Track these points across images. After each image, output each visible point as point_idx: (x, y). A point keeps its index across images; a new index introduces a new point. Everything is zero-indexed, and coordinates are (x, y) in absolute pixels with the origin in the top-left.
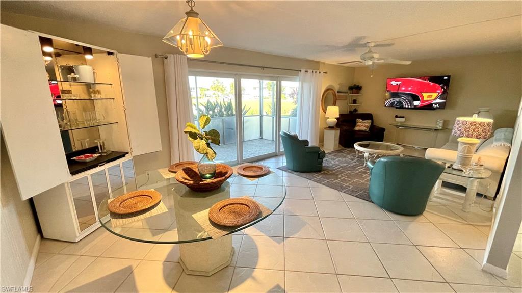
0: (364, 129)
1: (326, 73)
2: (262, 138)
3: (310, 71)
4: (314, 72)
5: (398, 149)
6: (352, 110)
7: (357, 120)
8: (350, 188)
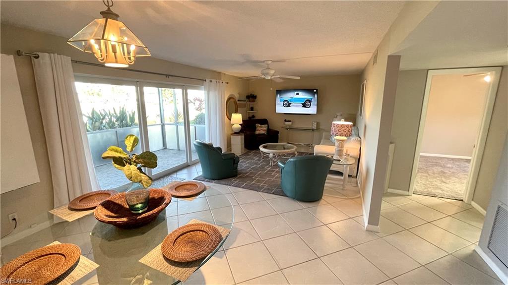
0: (263, 132)
1: (227, 83)
2: (166, 148)
3: (214, 81)
4: (218, 82)
5: (293, 148)
6: (251, 116)
7: (257, 125)
8: (266, 187)
